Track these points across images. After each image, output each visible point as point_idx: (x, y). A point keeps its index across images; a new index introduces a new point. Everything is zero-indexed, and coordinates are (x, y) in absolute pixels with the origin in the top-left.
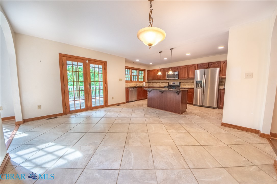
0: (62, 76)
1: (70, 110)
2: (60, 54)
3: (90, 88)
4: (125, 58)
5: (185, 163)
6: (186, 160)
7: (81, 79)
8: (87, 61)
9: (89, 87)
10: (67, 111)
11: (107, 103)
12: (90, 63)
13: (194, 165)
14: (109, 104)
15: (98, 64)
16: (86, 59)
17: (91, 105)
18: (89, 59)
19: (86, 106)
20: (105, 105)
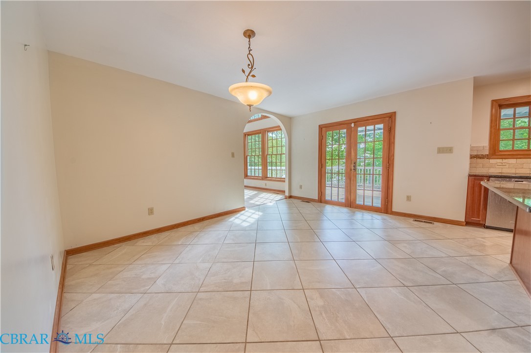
0: (320, 153)
1: (325, 198)
2: (320, 126)
3: (355, 170)
4: (474, 78)
5: (209, 290)
6: (214, 293)
8: (353, 125)
9: (353, 168)
11: (389, 206)
12: (356, 126)
13: (200, 299)
14: (394, 210)
15: (374, 124)
16: (350, 121)
17: (355, 200)
18: (356, 120)
19: (347, 199)
20: (383, 209)
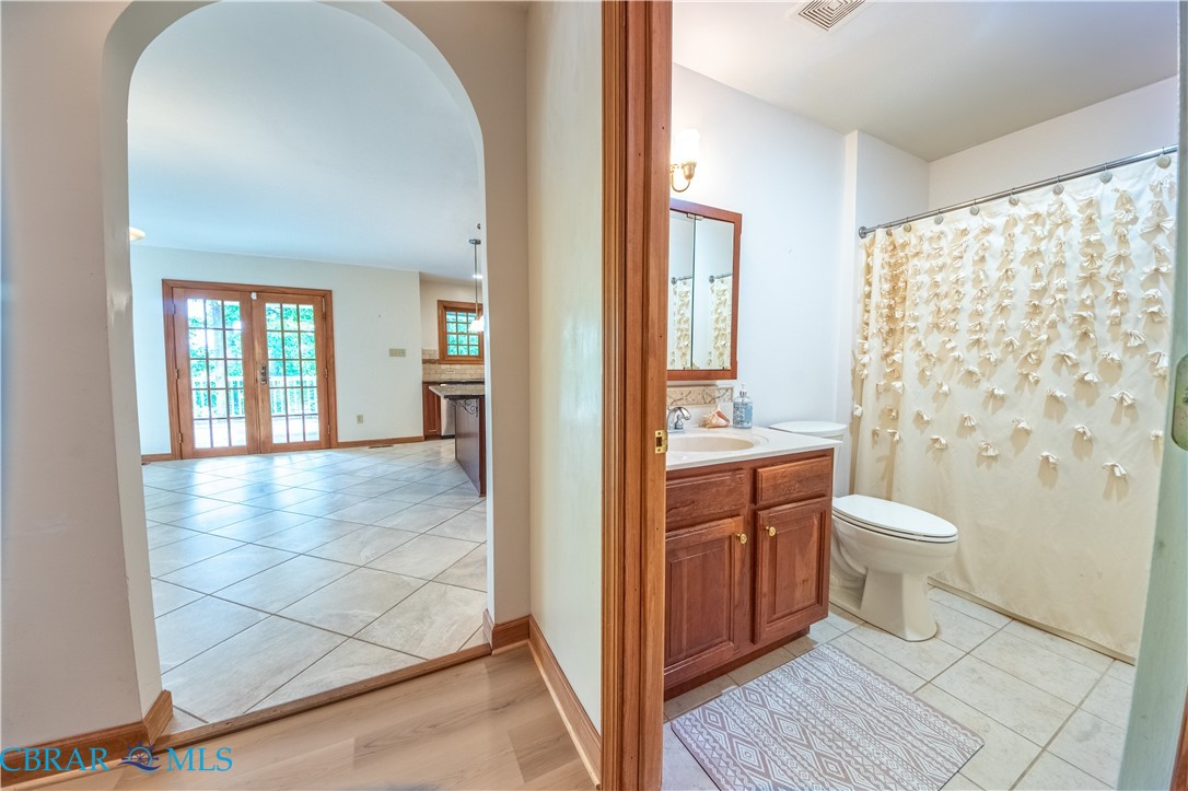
0: (171, 345)
1: (193, 447)
2: (165, 282)
3: (266, 381)
4: (421, 274)
7: (235, 350)
8: (254, 296)
9: (259, 377)
10: (186, 449)
11: (333, 437)
12: (262, 300)
14: (340, 440)
15: (299, 302)
16: (250, 289)
17: (270, 436)
18: (261, 289)
19: (251, 437)
20: (323, 443)
